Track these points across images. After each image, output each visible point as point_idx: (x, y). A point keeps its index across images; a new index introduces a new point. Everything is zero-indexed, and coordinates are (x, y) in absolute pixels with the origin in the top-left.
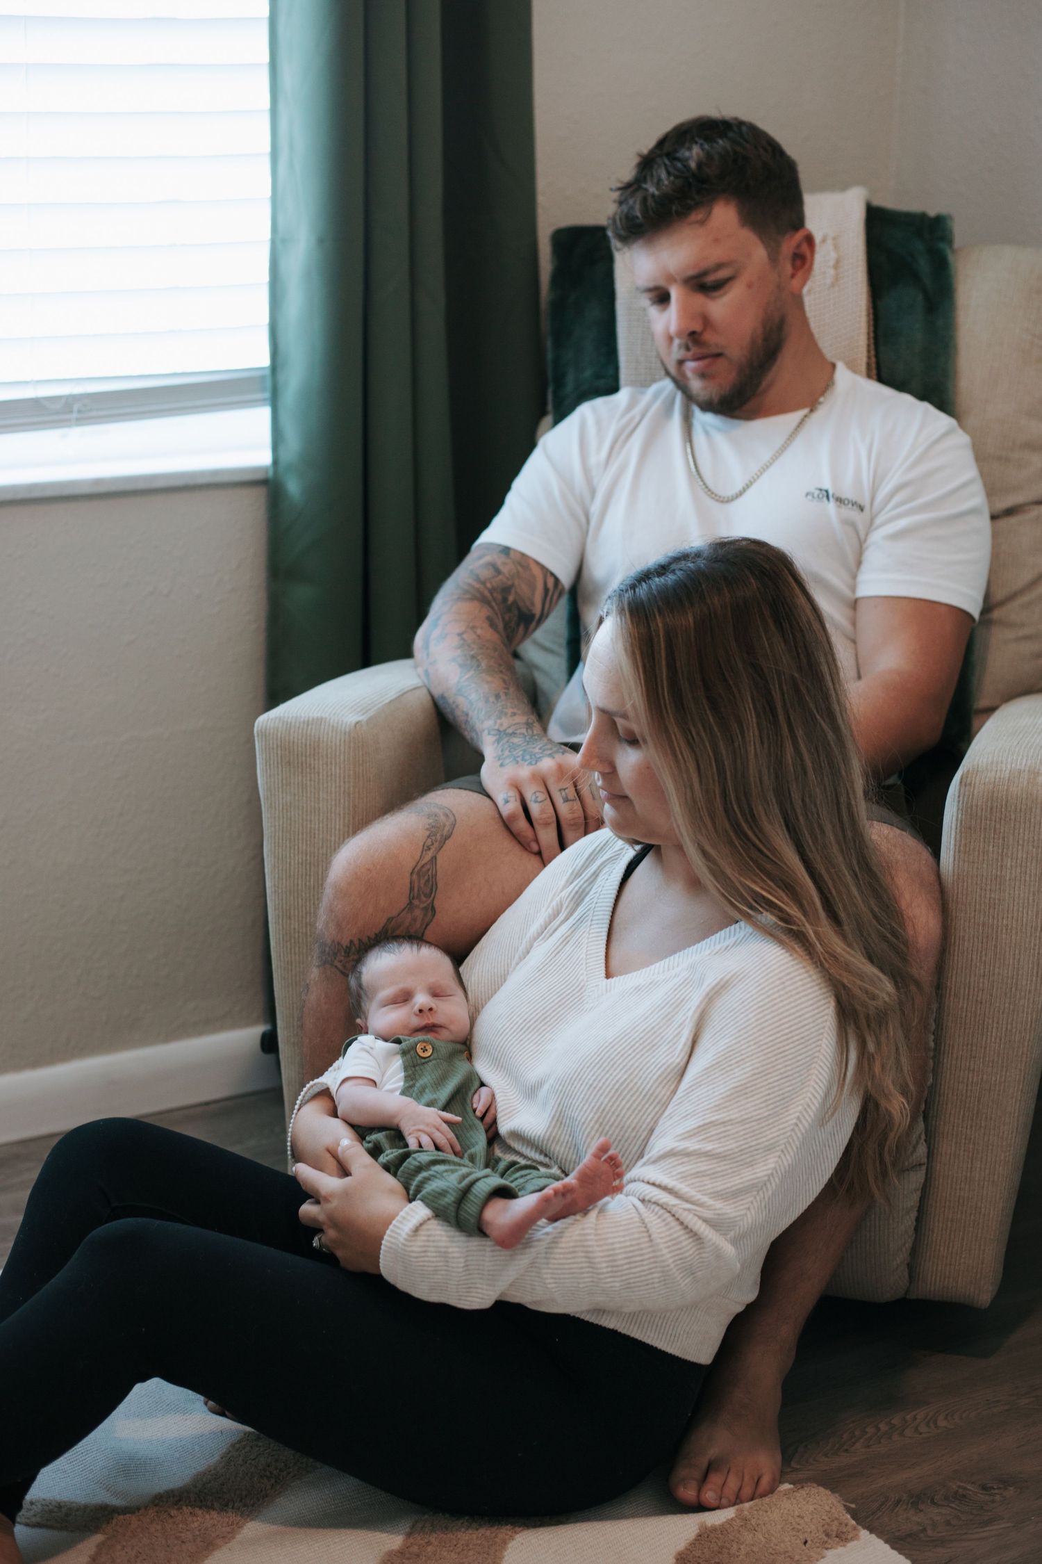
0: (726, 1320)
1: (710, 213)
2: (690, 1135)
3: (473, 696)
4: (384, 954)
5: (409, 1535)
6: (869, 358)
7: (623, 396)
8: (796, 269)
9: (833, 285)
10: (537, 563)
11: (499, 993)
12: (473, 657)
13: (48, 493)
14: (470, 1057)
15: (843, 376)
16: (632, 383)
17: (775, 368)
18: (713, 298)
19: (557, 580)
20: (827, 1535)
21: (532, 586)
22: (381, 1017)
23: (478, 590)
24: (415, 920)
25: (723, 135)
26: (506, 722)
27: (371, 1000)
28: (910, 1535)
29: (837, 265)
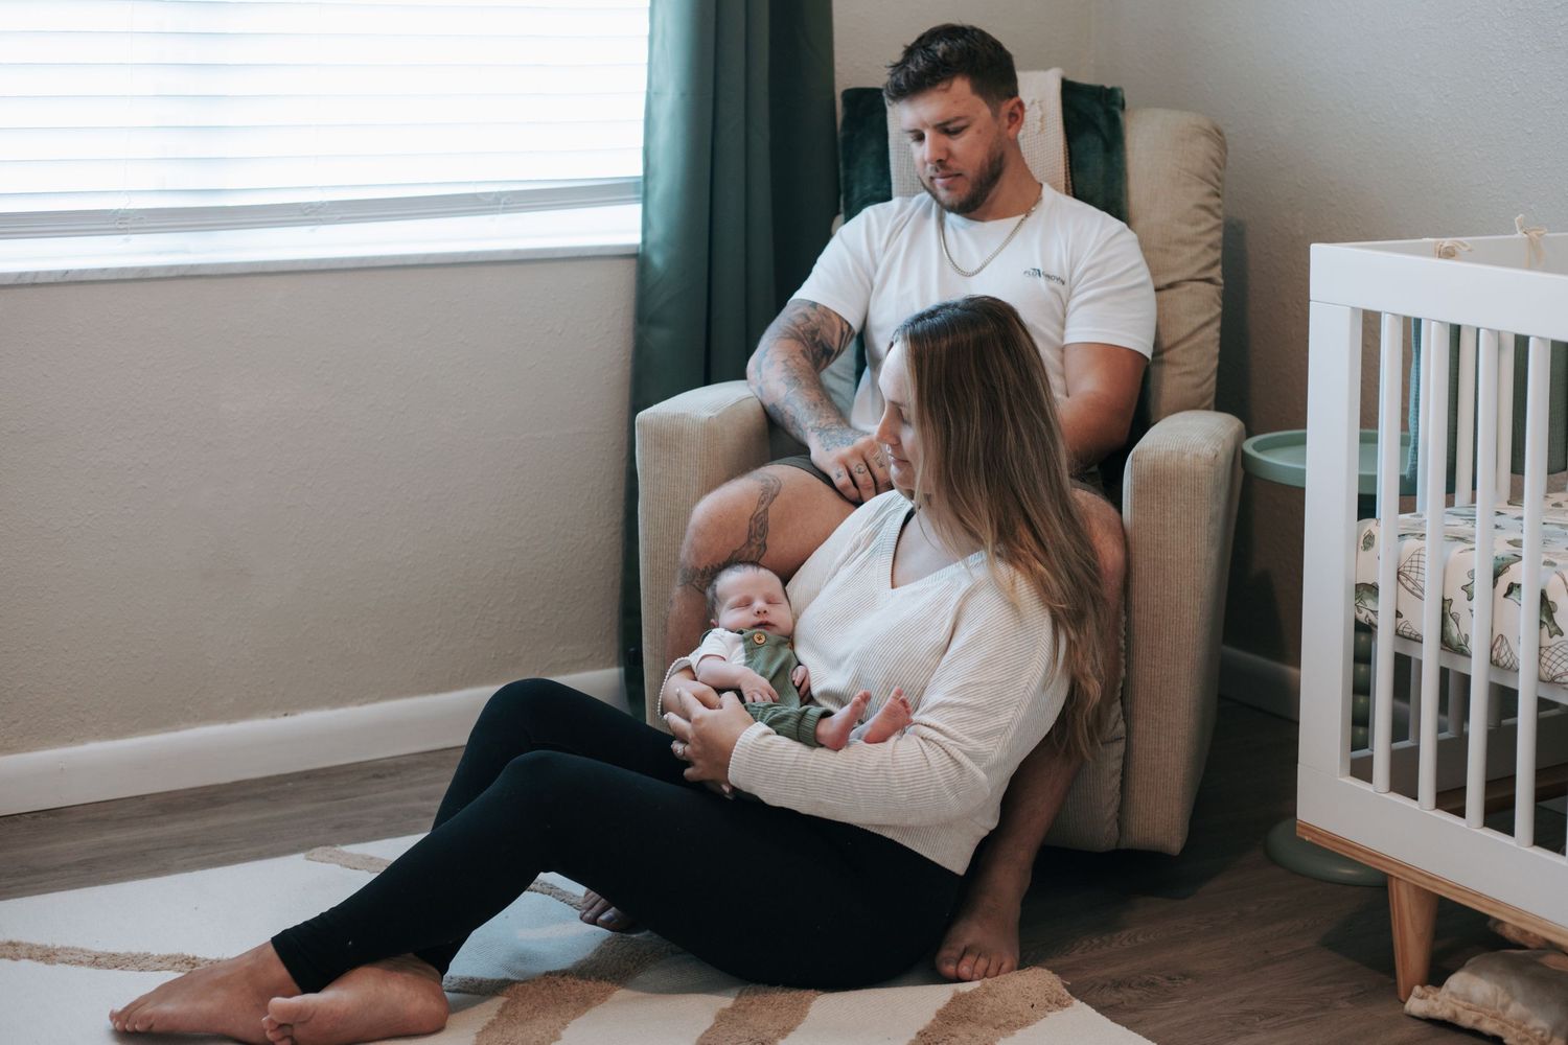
0: (975, 842)
1: (951, 85)
2: (955, 692)
3: (798, 405)
4: (733, 572)
5: (738, 998)
6: (1066, 180)
7: (895, 202)
8: (1011, 123)
9: (1039, 132)
10: (836, 314)
11: (813, 603)
12: (795, 378)
13: (480, 259)
14: (792, 647)
15: (1048, 192)
16: (902, 194)
17: (997, 186)
18: (954, 139)
19: (850, 327)
20: (1049, 1001)
21: (833, 331)
22: (728, 616)
23: (794, 331)
24: (752, 552)
25: (962, 37)
26: (823, 422)
27: (722, 604)
28: (1112, 1006)
29: (1042, 120)
